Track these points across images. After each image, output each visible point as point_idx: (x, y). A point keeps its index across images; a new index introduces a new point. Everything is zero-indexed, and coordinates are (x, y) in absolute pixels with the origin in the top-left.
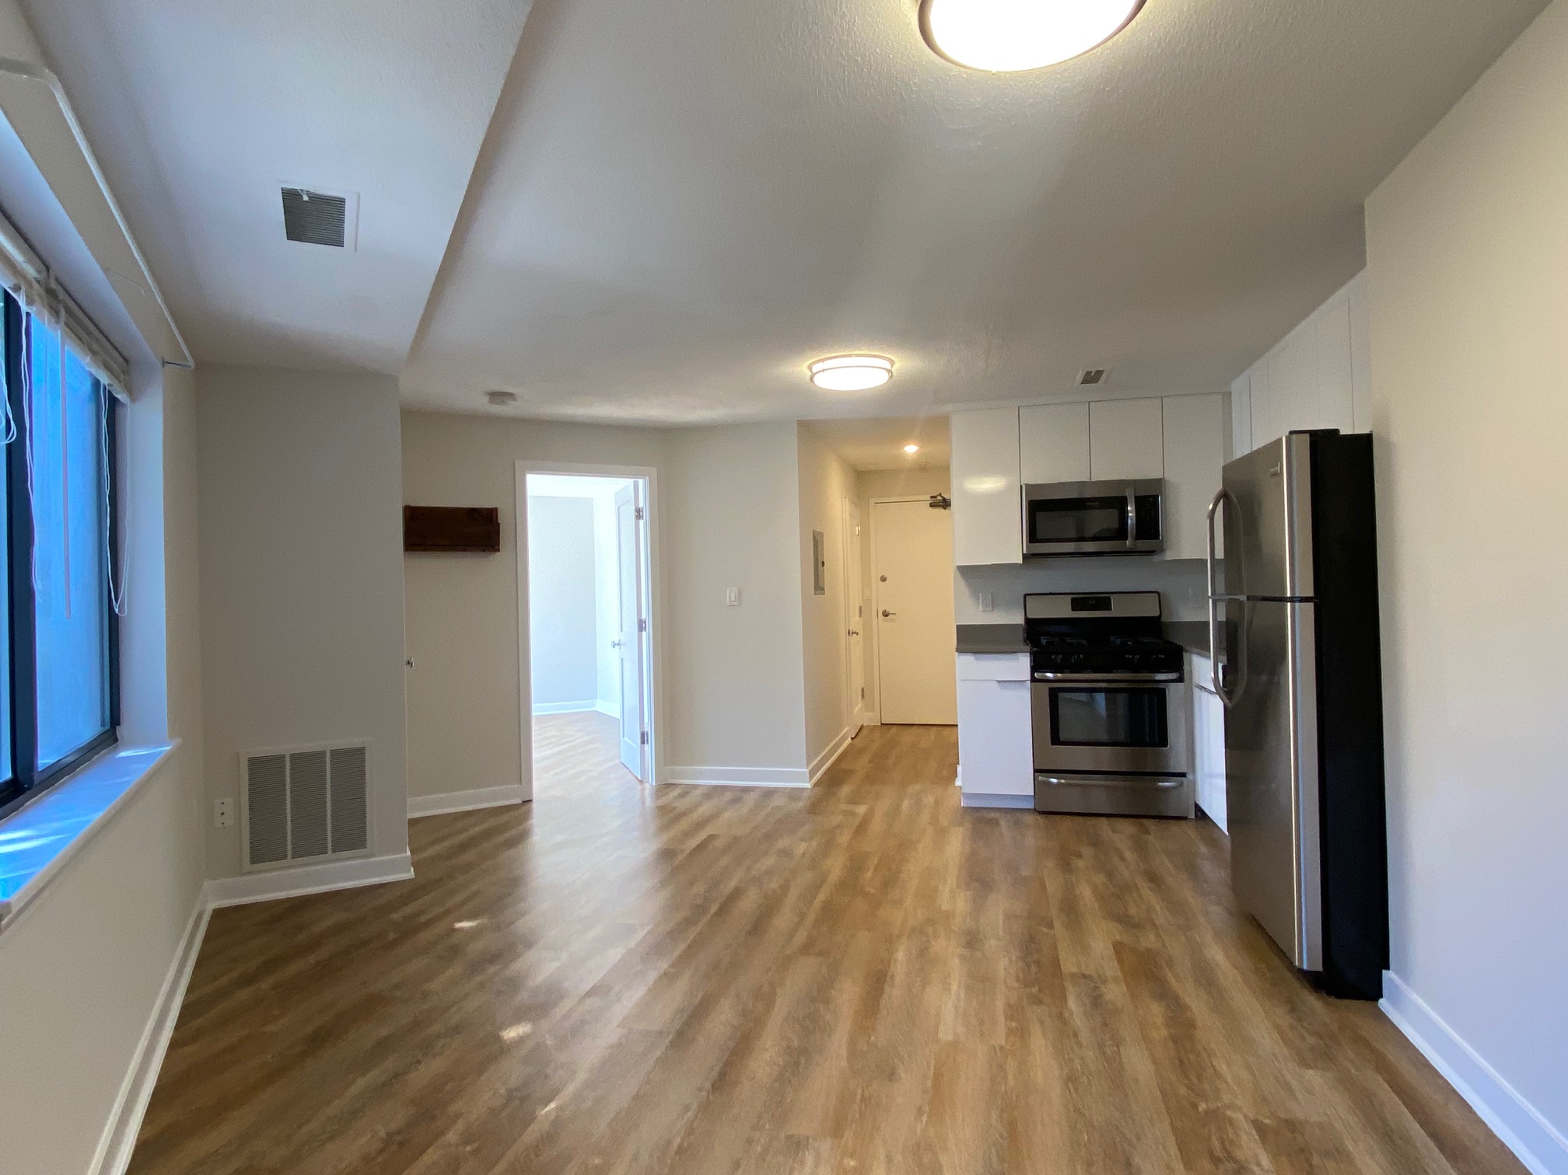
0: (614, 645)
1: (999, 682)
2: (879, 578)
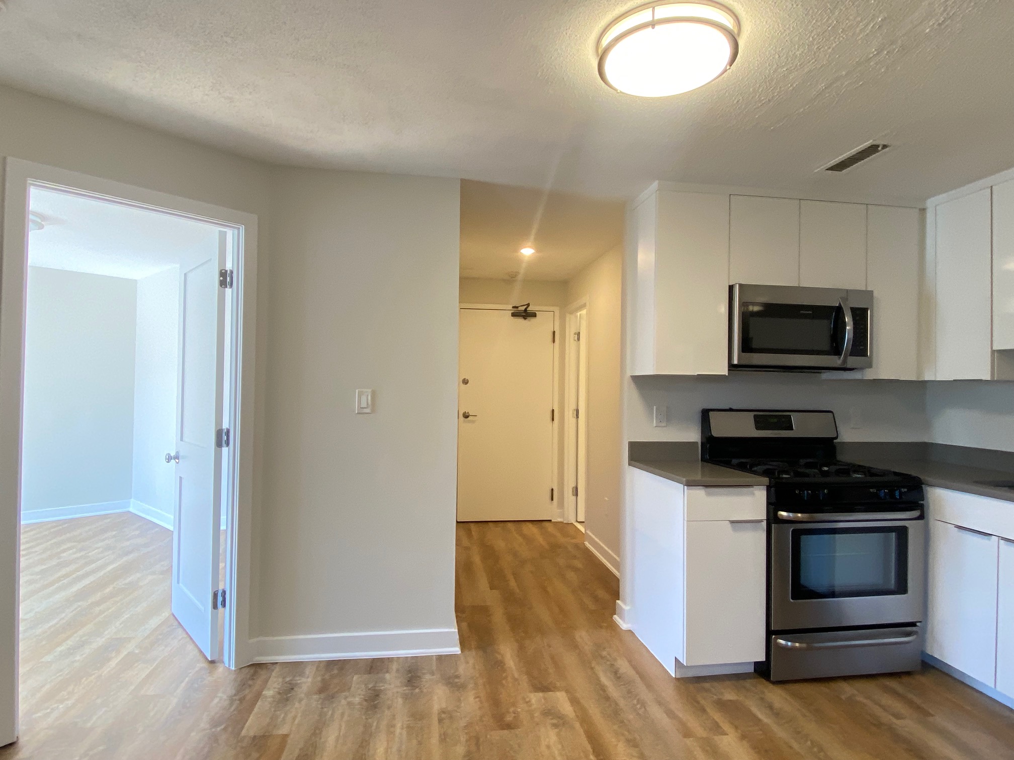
0: (169, 459)
1: (732, 522)
2: (461, 380)
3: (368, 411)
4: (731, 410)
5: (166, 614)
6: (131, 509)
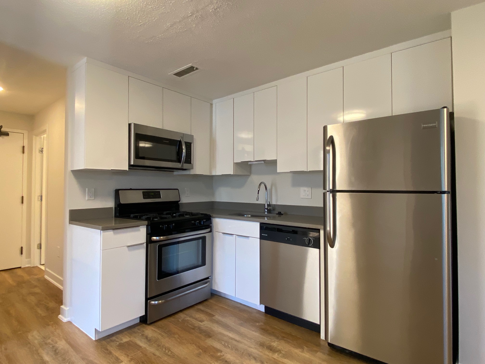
1: (128, 246)
4: (131, 189)
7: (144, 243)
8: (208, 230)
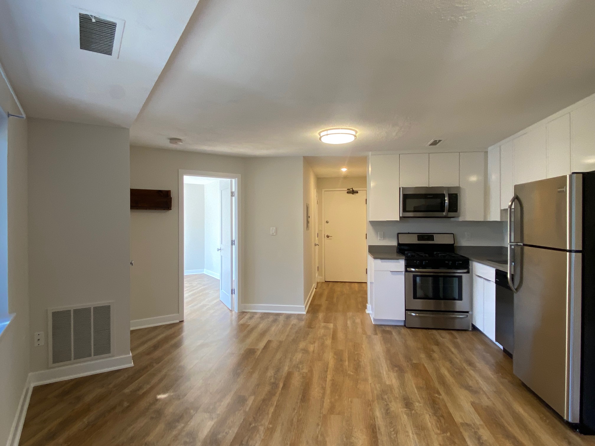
0: (218, 250)
1: (391, 271)
2: (325, 222)
3: (275, 234)
4: (409, 233)
5: (218, 300)
6: (204, 273)
7: (402, 272)
8: (465, 271)
